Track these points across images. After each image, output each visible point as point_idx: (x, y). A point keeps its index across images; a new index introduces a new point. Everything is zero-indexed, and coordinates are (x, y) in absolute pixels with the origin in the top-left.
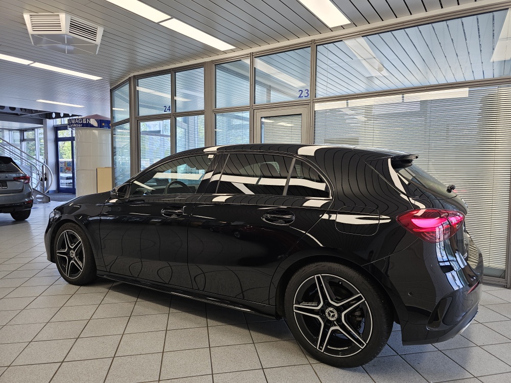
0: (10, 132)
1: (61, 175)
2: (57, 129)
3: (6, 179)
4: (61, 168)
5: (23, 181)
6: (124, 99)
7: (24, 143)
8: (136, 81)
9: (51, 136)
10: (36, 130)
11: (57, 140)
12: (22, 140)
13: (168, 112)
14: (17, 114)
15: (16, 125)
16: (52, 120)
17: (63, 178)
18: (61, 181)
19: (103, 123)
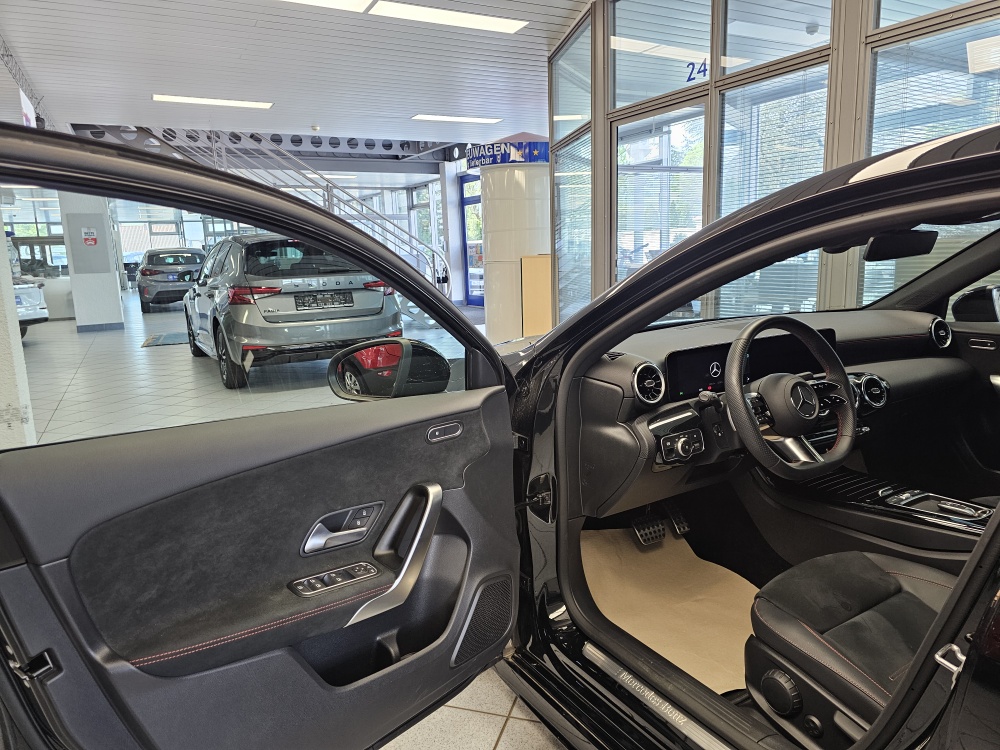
0: (393, 193)
1: (471, 270)
2: (462, 179)
3: (351, 286)
4: (471, 257)
5: (382, 289)
6: (580, 83)
7: (413, 213)
8: (611, 6)
9: (452, 195)
10: (430, 185)
11: (463, 202)
12: (411, 207)
13: (700, 79)
14: (396, 157)
15: (401, 179)
16: (453, 163)
17: (474, 276)
18: (473, 282)
19: (536, 152)
